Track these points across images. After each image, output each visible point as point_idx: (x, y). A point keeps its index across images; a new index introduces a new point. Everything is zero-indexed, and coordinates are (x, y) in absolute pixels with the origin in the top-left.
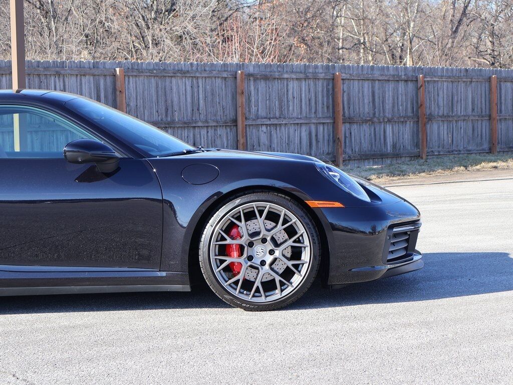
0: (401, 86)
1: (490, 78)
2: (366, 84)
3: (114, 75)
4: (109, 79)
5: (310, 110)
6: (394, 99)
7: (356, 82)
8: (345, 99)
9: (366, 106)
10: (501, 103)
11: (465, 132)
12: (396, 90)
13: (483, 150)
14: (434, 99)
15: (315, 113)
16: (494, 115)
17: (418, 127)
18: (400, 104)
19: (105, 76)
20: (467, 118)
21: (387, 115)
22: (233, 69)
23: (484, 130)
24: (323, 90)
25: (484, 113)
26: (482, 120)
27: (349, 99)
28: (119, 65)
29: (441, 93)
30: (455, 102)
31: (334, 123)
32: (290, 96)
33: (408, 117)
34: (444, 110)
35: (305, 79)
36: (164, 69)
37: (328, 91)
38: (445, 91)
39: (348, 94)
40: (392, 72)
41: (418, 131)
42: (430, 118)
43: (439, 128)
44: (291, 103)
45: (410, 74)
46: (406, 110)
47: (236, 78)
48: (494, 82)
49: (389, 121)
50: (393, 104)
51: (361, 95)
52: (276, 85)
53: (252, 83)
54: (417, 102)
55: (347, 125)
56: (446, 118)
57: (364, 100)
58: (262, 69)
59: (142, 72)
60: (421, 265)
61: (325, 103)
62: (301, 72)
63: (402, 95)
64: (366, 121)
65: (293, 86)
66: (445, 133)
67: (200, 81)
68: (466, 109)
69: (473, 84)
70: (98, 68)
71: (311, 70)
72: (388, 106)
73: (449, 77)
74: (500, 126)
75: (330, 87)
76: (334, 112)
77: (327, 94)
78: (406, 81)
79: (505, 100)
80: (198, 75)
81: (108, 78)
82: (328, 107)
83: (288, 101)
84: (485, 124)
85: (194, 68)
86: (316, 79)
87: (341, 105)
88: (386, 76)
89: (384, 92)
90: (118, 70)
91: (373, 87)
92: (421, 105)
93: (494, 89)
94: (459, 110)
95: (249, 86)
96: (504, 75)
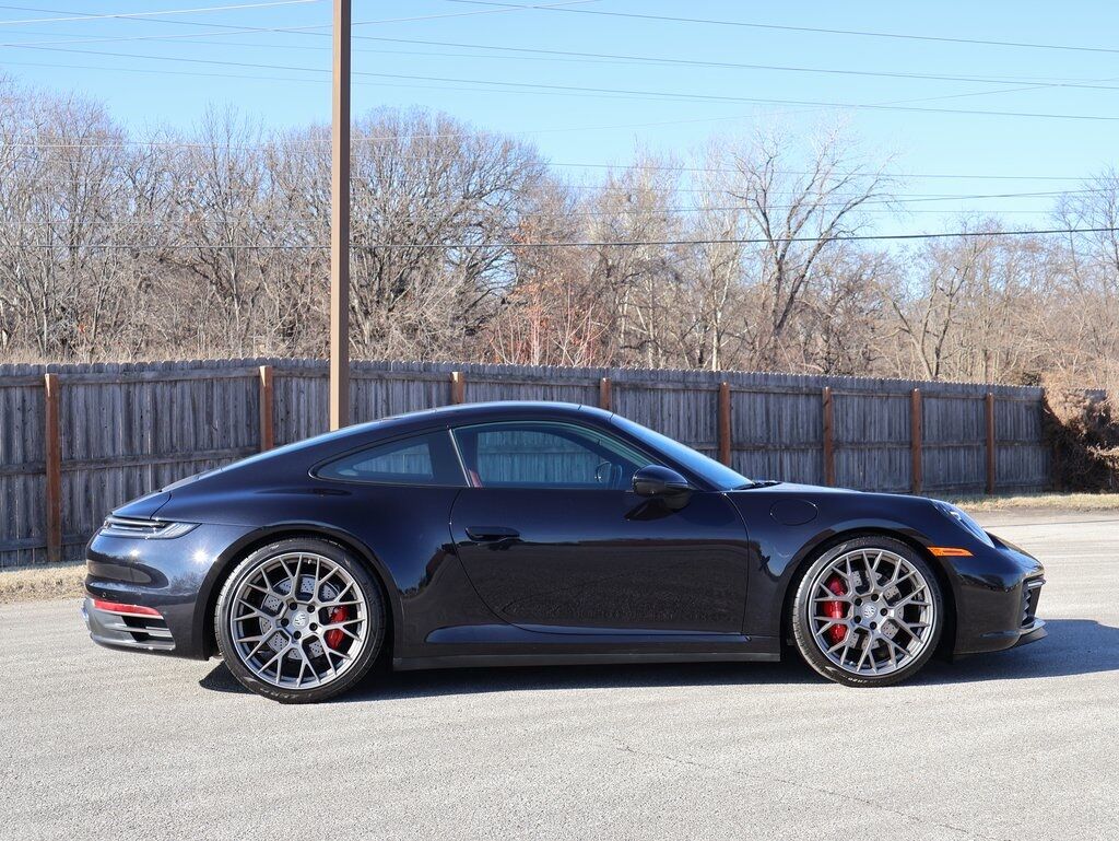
0: (802, 401)
1: (911, 392)
2: (759, 398)
3: (450, 381)
4: (443, 386)
5: (690, 432)
6: (792, 419)
7: (746, 396)
8: (733, 417)
9: (758, 428)
10: (924, 426)
11: (880, 465)
12: (795, 406)
13: (903, 489)
14: (842, 419)
15: (696, 436)
16: (917, 441)
17: (822, 456)
18: (800, 425)
19: (438, 382)
20: (882, 446)
21: (784, 440)
22: (596, 376)
23: (903, 464)
24: (706, 405)
25: (903, 440)
26: (901, 450)
27: (737, 420)
28: (457, 367)
29: (850, 411)
30: (867, 424)
31: (719, 450)
32: (665, 415)
33: (811, 444)
34: (853, 435)
35: (684, 391)
36: (511, 375)
37: (711, 405)
38: (855, 409)
39: (737, 412)
40: (790, 383)
41: (822, 462)
42: (838, 445)
43: (847, 459)
44: (666, 423)
45: (812, 385)
46: (808, 434)
47: (599, 387)
48: (917, 399)
49: (787, 448)
50: (792, 426)
51: (752, 413)
52: (649, 397)
53: (618, 394)
54: (821, 423)
55: (735, 454)
56: (857, 445)
57: (755, 420)
58: (631, 376)
59: (484, 378)
60: (1043, 633)
61: (708, 423)
62: (679, 382)
63: (803, 414)
64: (758, 449)
65: (669, 398)
66: (856, 465)
67: (555, 390)
68: (881, 433)
69: (890, 400)
70: (430, 371)
71: (691, 379)
72: (786, 428)
73: (861, 391)
74: (922, 458)
75: (715, 401)
76: (719, 436)
77: (711, 412)
78: (807, 395)
79: (929, 422)
80: (552, 383)
81: (442, 384)
82: (712, 428)
83: (663, 420)
84: (905, 453)
85: (548, 374)
86: (697, 390)
87: (728, 426)
88: (783, 387)
89: (780, 409)
90: (455, 374)
91: (767, 403)
92: (827, 428)
93: (916, 408)
94: (873, 435)
95: (614, 399)
96: (927, 388)
